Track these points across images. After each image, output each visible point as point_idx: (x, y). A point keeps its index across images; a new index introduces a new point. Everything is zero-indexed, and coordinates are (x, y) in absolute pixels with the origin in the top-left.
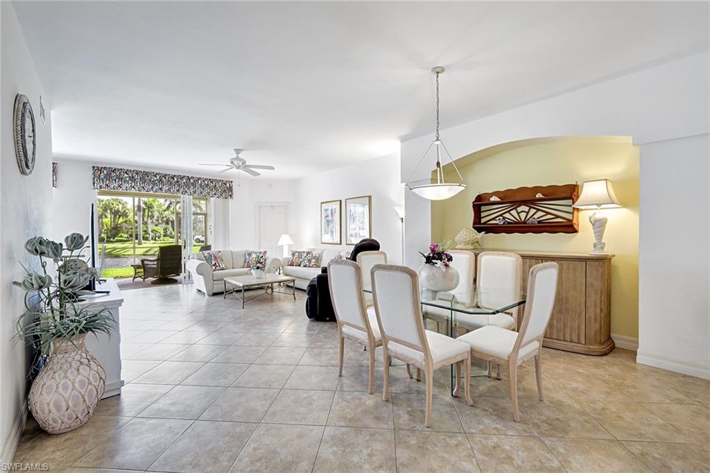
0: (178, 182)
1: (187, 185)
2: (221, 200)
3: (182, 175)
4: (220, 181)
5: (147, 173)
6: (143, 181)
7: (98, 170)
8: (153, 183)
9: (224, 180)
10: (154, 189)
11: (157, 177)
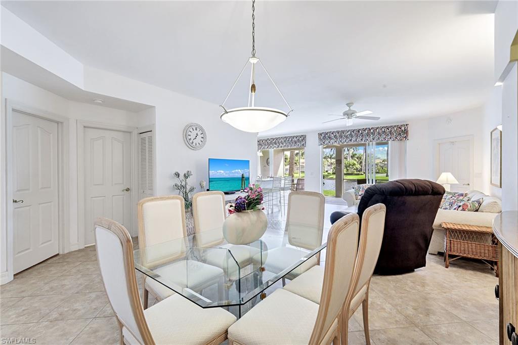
0: (362, 133)
1: (368, 135)
2: (396, 143)
3: (365, 128)
4: (395, 126)
5: (343, 132)
6: (341, 137)
7: (320, 134)
8: (347, 137)
9: (400, 124)
10: (347, 141)
11: (349, 133)
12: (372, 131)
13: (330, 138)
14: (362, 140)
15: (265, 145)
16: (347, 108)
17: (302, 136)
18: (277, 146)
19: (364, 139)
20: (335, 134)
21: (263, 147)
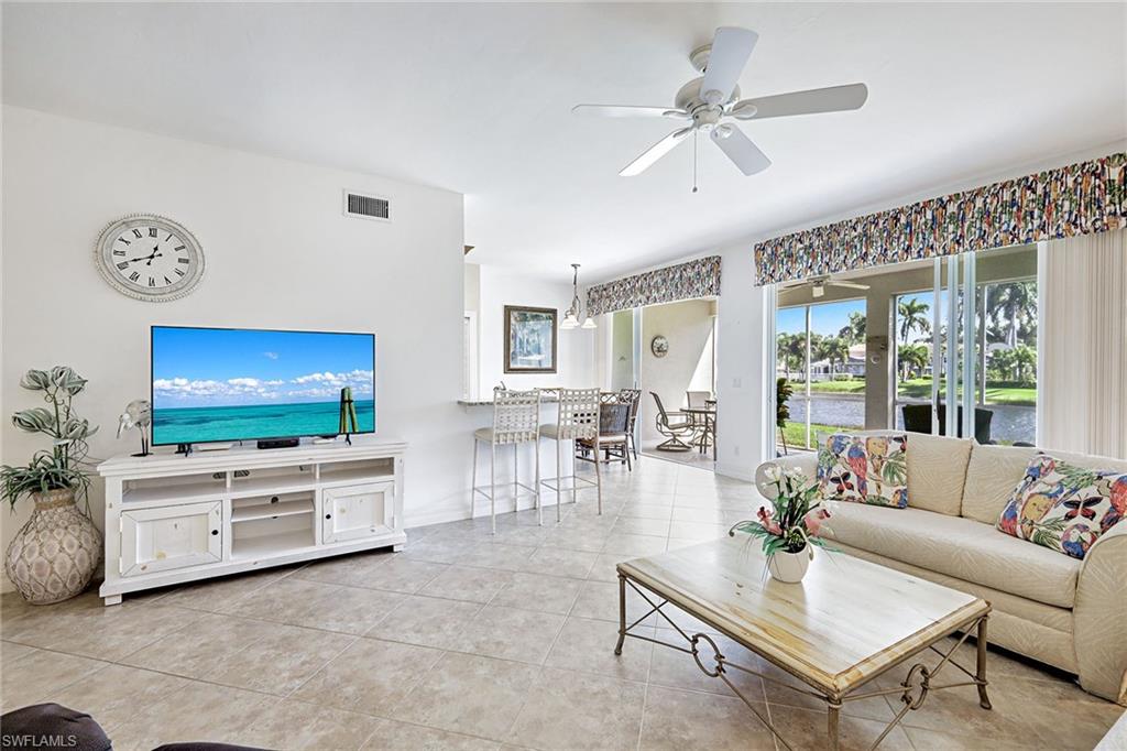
1: (935, 226)
3: (922, 200)
4: (1068, 171)
5: (835, 229)
6: (829, 247)
7: (761, 248)
8: (849, 246)
9: (1094, 157)
10: (849, 262)
11: (859, 229)
12: (952, 208)
13: (790, 256)
14: (908, 250)
15: (619, 298)
16: (691, 73)
17: (708, 259)
18: (644, 298)
19: (916, 246)
20: (807, 243)
21: (613, 304)
